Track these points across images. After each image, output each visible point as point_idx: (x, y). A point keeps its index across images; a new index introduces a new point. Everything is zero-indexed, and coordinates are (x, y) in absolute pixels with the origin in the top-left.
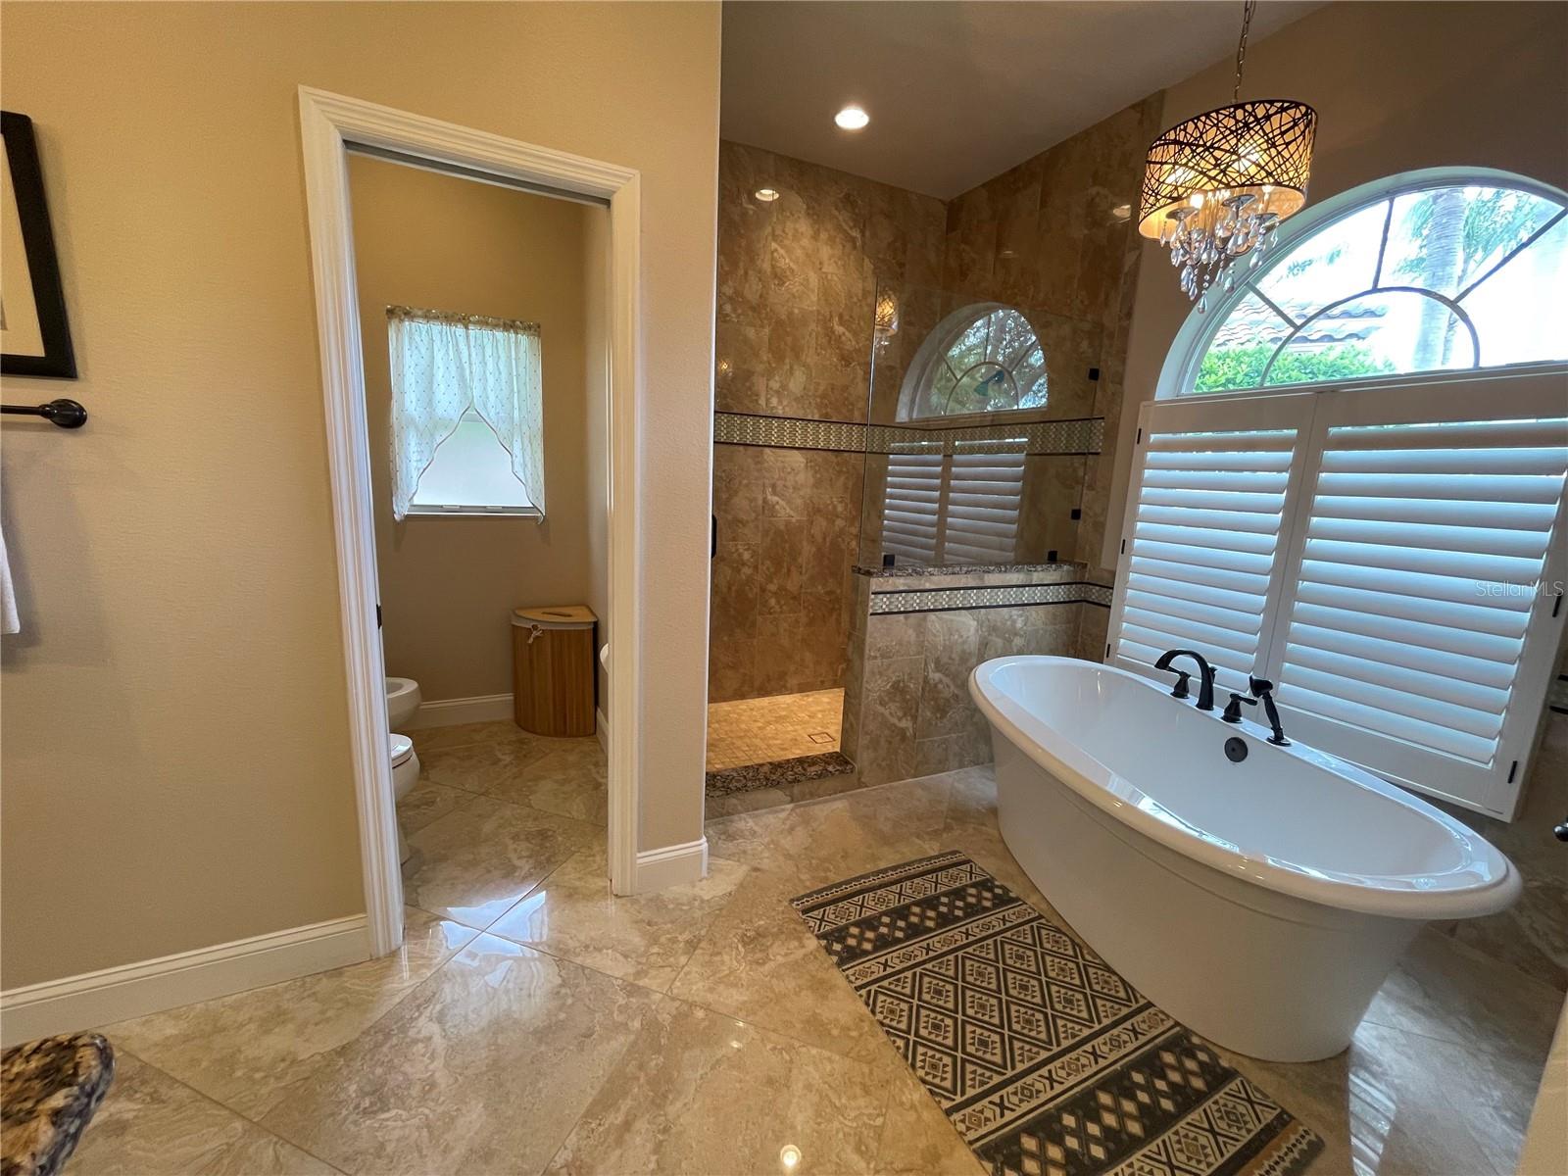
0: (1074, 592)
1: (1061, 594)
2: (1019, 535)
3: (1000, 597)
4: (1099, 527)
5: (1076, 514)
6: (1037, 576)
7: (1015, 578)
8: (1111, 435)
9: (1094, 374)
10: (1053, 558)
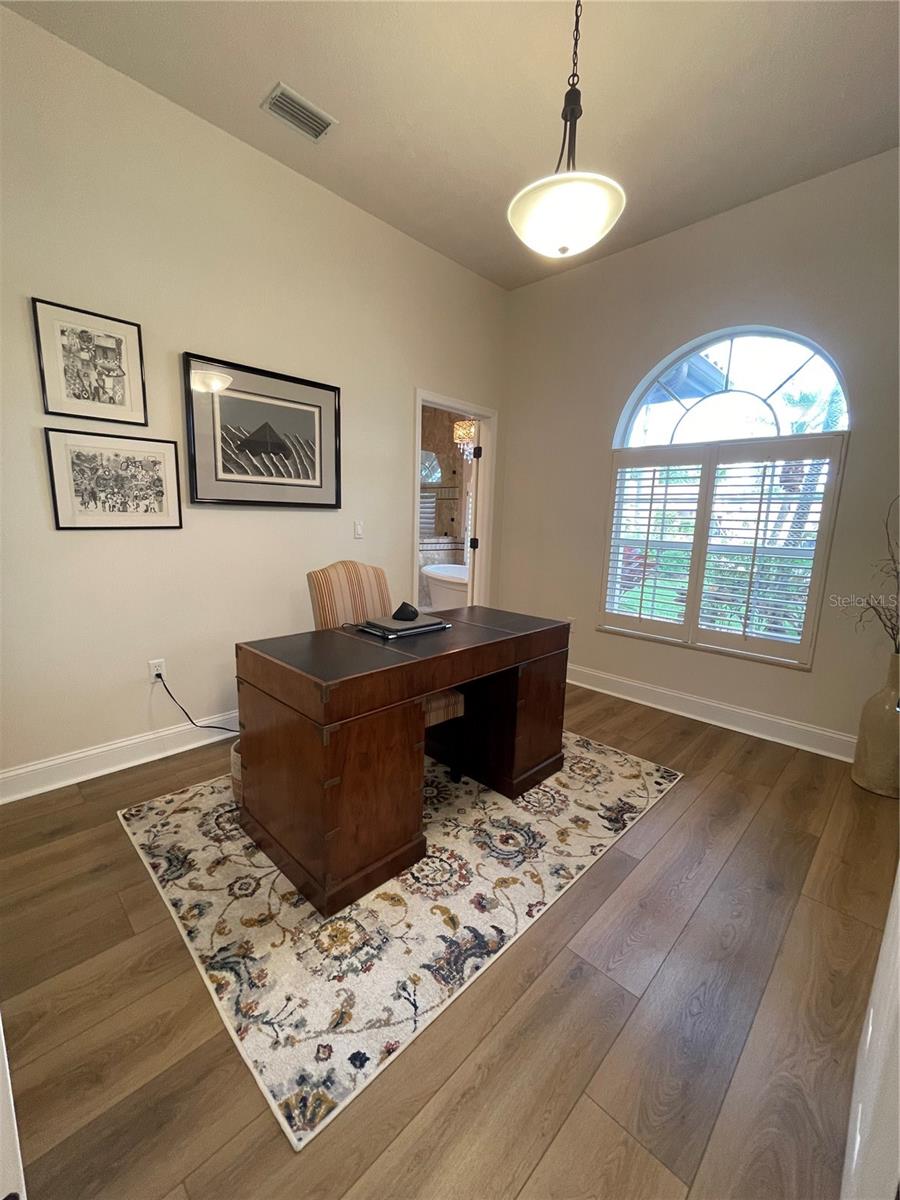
0: (453, 546)
1: (449, 546)
2: (435, 528)
3: (429, 547)
4: (460, 523)
5: (453, 520)
6: (441, 540)
7: (433, 540)
8: (461, 492)
9: (454, 472)
10: (446, 534)
